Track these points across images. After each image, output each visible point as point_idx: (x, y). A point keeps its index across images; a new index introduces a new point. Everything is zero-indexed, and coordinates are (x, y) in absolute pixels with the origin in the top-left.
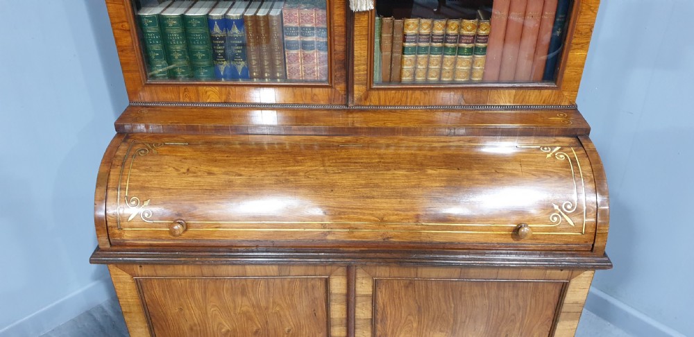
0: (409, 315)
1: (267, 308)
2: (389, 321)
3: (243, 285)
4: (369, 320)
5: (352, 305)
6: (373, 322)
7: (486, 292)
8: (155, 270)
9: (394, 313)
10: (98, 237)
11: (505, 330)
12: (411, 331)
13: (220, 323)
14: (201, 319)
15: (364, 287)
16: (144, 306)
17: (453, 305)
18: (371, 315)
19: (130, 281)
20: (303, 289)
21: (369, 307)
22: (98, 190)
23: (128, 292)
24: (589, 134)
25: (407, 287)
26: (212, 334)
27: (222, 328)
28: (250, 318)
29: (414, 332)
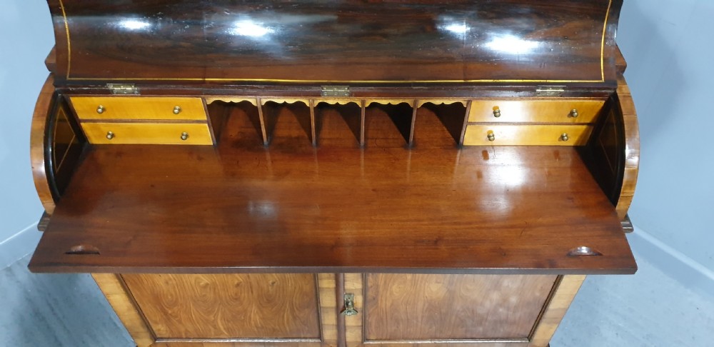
6: (365, 275)
12: (405, 282)
13: (197, 278)
29: (408, 282)
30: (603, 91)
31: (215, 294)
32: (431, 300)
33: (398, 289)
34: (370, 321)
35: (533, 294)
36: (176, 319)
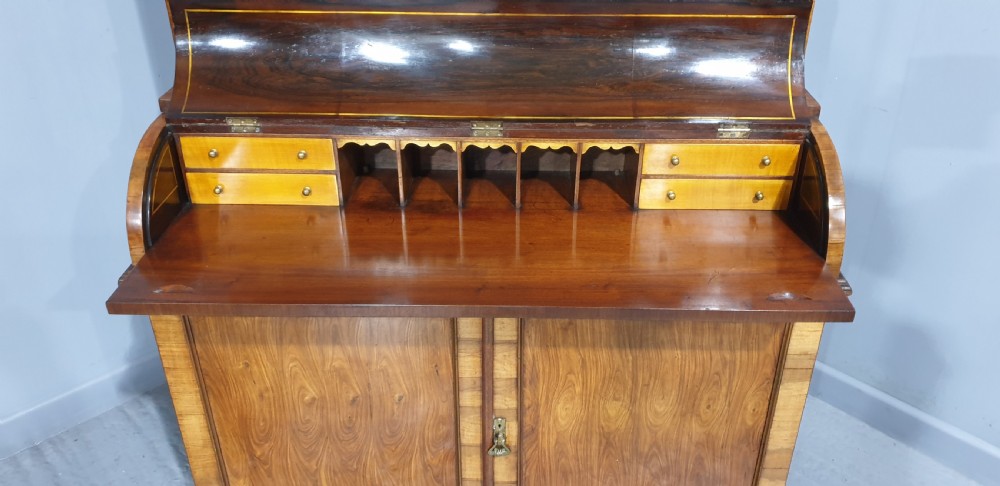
0: (569, 373)
1: (369, 364)
2: (541, 383)
3: (335, 326)
4: (514, 381)
5: (487, 356)
6: (520, 383)
7: (677, 338)
9: (547, 370)
10: (131, 249)
11: (706, 397)
12: (573, 398)
13: (302, 387)
14: (275, 382)
15: (505, 330)
16: (195, 358)
17: (630, 358)
18: (515, 372)
20: (420, 333)
21: (513, 360)
22: (133, 181)
23: (171, 335)
24: (818, 115)
25: (565, 329)
26: (291, 404)
27: (304, 396)
28: (344, 379)
29: (577, 400)
30: (797, 131)
31: (322, 417)
32: (609, 433)
33: (564, 413)
34: (527, 474)
35: (744, 422)
36: (266, 468)
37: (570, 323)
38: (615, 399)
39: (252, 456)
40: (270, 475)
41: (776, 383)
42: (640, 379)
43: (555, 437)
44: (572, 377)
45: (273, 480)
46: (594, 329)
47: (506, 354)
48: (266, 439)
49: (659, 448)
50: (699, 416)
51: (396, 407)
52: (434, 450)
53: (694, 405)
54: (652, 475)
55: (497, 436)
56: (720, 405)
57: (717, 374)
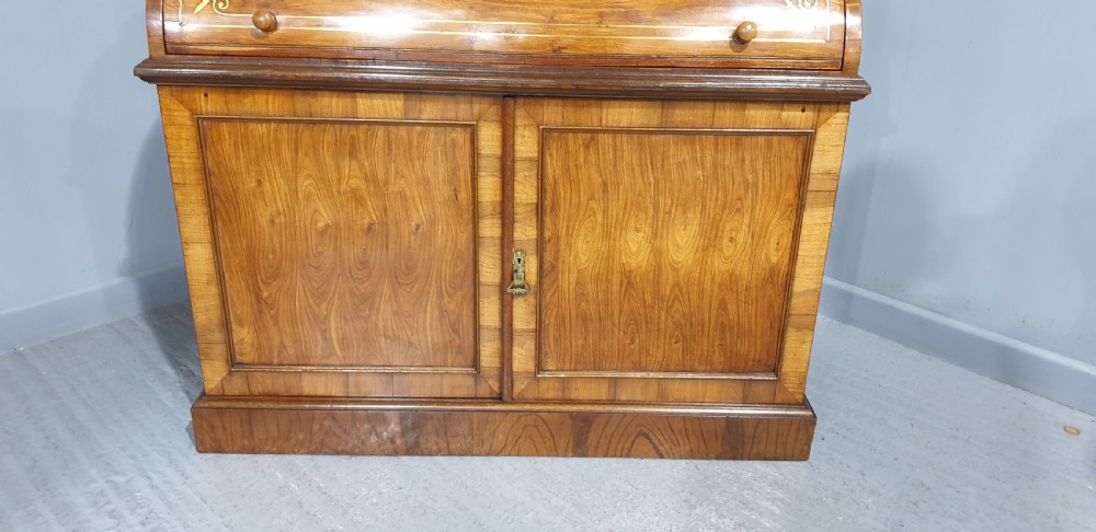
0: (590, 199)
1: (386, 183)
2: (562, 211)
3: (352, 137)
4: (534, 207)
5: (508, 176)
6: (540, 210)
7: (699, 155)
8: (226, 103)
9: (569, 195)
12: (594, 229)
13: (316, 211)
14: (288, 205)
15: (526, 144)
16: (205, 172)
17: (652, 180)
18: (535, 196)
19: (189, 122)
20: (439, 148)
21: (534, 180)
23: (183, 143)
25: (587, 146)
26: (303, 232)
27: (317, 222)
28: (360, 201)
29: (598, 230)
31: (335, 249)
32: (630, 272)
33: (585, 247)
34: (547, 322)
35: (767, 259)
36: (272, 312)
37: (592, 139)
38: (638, 231)
39: (258, 298)
40: (276, 324)
41: (799, 209)
42: (661, 205)
43: (575, 276)
44: (593, 204)
45: (279, 329)
46: (615, 145)
47: (527, 173)
48: (275, 276)
49: (681, 290)
50: (721, 250)
51: (413, 238)
52: (451, 291)
53: (716, 237)
54: (674, 324)
55: (516, 271)
56: (742, 237)
57: (739, 199)
